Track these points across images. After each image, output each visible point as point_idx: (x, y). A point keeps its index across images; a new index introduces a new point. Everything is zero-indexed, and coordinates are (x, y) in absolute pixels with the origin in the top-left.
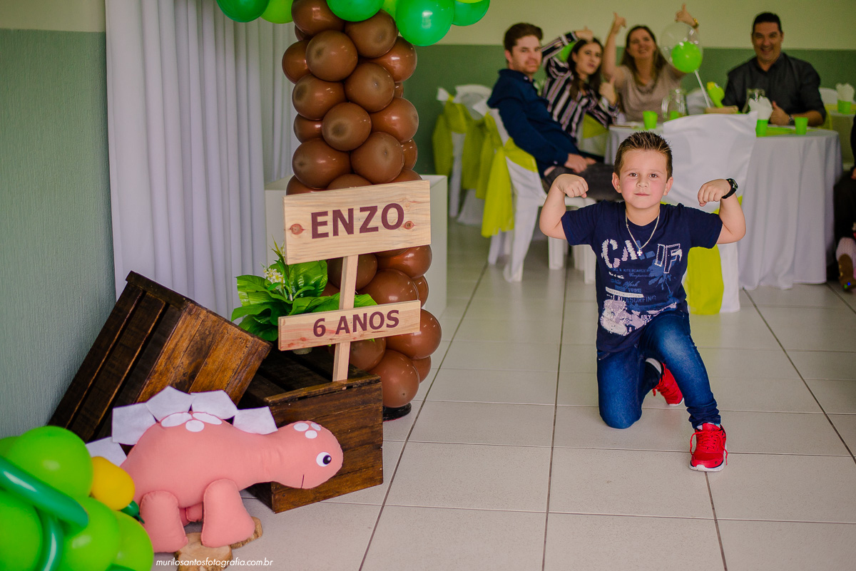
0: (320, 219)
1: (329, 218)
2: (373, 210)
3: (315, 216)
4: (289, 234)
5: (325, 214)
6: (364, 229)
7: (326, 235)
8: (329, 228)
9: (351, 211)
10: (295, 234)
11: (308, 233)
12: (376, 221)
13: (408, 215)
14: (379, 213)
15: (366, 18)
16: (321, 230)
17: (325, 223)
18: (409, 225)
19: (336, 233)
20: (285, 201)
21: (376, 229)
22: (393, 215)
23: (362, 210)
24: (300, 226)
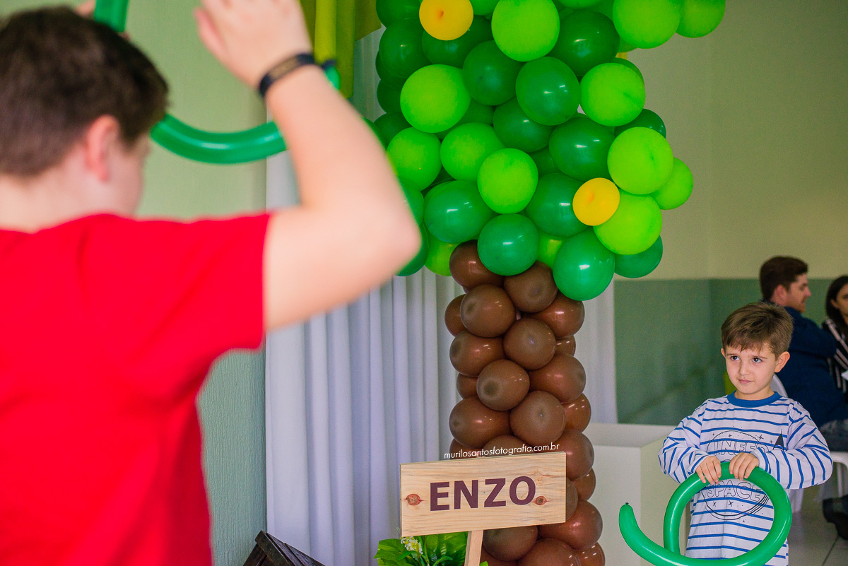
0: (440, 490)
1: (451, 490)
2: (500, 483)
3: (434, 486)
4: (404, 504)
5: (446, 484)
6: (490, 503)
7: (447, 507)
8: (450, 501)
9: (475, 483)
10: (411, 504)
11: (426, 504)
12: (504, 495)
13: (540, 490)
14: (507, 486)
15: (520, 272)
16: (441, 501)
17: (446, 495)
18: (541, 501)
19: (457, 506)
20: (402, 470)
21: (503, 503)
22: (523, 490)
23: (488, 482)
24: (418, 497)
